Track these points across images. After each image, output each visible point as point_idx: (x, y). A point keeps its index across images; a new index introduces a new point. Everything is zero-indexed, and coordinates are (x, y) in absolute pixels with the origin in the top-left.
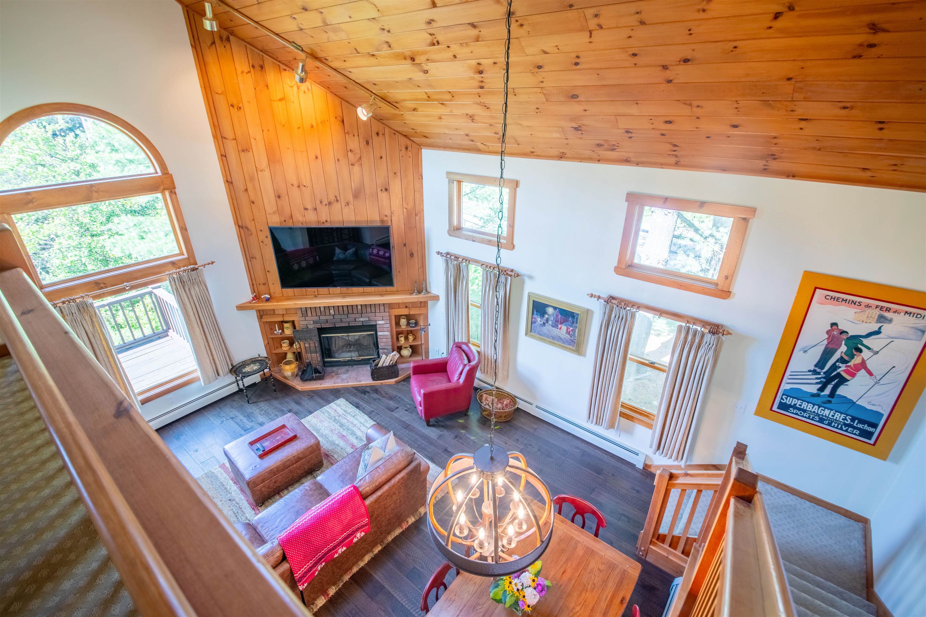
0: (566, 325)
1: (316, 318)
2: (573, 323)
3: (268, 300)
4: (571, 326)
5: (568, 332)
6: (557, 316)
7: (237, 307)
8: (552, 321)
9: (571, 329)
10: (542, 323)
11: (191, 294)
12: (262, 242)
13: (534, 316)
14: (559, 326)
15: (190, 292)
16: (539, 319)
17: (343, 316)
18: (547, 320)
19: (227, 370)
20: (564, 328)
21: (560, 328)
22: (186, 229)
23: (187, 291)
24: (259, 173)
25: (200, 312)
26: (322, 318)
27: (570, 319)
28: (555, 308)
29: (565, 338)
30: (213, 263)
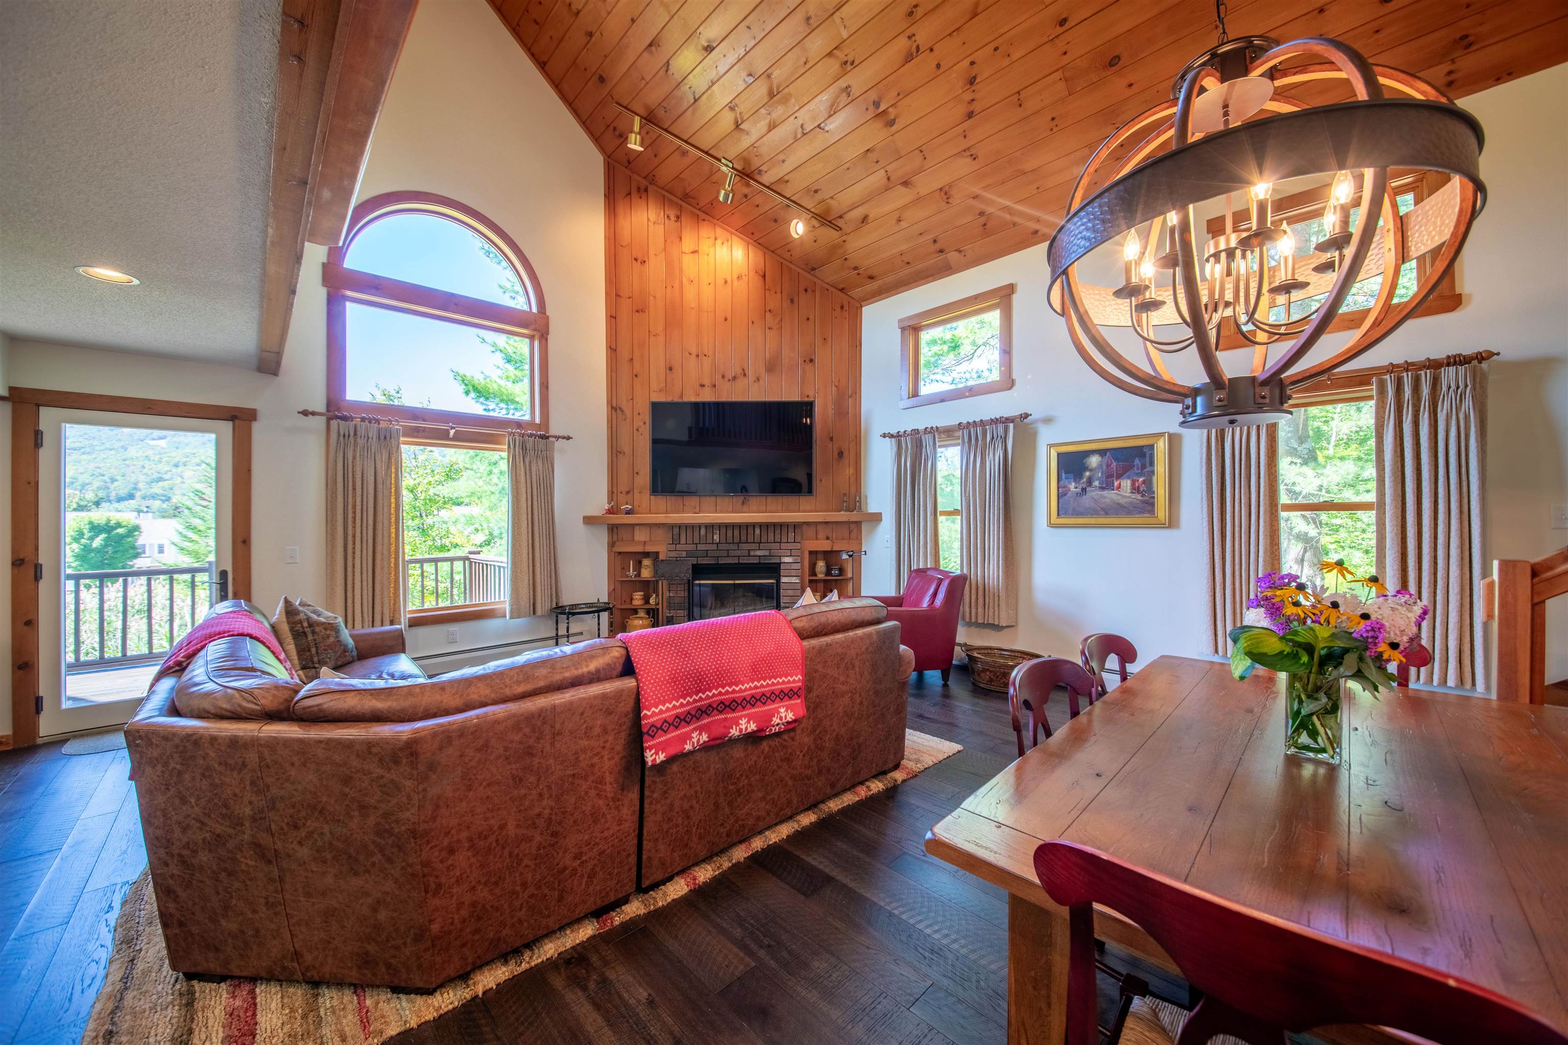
0: (1129, 478)
1: (691, 547)
2: (1143, 466)
3: (628, 512)
4: (1141, 475)
5: (1135, 489)
6: (1108, 466)
7: (584, 518)
8: (1098, 479)
9: (1141, 480)
10: (1079, 490)
11: (530, 470)
12: (637, 430)
13: (1061, 483)
14: (1116, 484)
15: (530, 466)
16: (1072, 486)
17: (732, 547)
18: (1090, 482)
19: (547, 606)
20: (1126, 484)
21: (1119, 487)
22: (547, 387)
23: (527, 463)
24: (652, 339)
25: (535, 498)
26: (700, 547)
27: (1137, 462)
28: (1102, 452)
29: (1131, 503)
30: (569, 438)
